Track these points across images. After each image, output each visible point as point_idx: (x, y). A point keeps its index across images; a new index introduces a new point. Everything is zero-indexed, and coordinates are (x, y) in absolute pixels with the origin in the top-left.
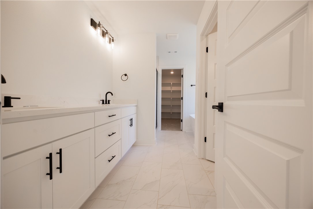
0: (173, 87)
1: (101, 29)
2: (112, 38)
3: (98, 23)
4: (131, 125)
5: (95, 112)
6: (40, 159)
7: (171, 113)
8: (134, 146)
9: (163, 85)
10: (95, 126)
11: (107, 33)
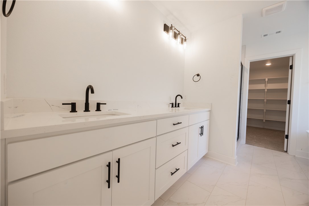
0: (268, 84)
1: (173, 31)
2: (184, 38)
3: (170, 26)
4: (202, 134)
5: (158, 120)
6: (102, 166)
7: (264, 121)
8: (205, 157)
9: (251, 82)
10: (157, 135)
11: (179, 34)
